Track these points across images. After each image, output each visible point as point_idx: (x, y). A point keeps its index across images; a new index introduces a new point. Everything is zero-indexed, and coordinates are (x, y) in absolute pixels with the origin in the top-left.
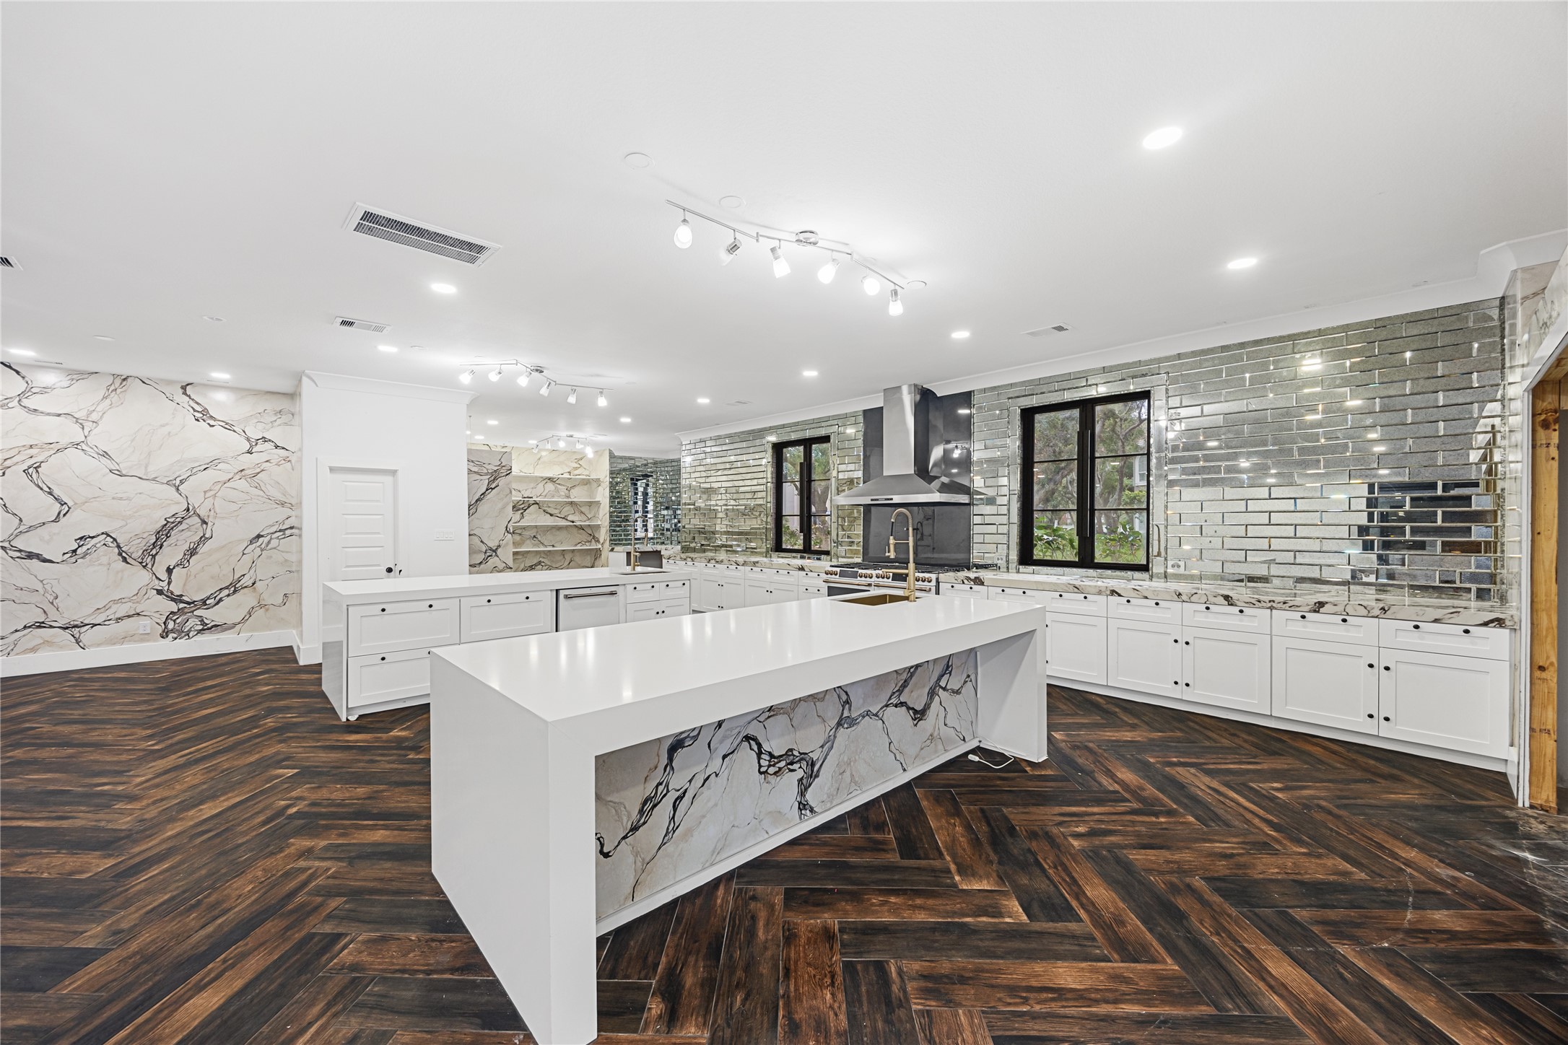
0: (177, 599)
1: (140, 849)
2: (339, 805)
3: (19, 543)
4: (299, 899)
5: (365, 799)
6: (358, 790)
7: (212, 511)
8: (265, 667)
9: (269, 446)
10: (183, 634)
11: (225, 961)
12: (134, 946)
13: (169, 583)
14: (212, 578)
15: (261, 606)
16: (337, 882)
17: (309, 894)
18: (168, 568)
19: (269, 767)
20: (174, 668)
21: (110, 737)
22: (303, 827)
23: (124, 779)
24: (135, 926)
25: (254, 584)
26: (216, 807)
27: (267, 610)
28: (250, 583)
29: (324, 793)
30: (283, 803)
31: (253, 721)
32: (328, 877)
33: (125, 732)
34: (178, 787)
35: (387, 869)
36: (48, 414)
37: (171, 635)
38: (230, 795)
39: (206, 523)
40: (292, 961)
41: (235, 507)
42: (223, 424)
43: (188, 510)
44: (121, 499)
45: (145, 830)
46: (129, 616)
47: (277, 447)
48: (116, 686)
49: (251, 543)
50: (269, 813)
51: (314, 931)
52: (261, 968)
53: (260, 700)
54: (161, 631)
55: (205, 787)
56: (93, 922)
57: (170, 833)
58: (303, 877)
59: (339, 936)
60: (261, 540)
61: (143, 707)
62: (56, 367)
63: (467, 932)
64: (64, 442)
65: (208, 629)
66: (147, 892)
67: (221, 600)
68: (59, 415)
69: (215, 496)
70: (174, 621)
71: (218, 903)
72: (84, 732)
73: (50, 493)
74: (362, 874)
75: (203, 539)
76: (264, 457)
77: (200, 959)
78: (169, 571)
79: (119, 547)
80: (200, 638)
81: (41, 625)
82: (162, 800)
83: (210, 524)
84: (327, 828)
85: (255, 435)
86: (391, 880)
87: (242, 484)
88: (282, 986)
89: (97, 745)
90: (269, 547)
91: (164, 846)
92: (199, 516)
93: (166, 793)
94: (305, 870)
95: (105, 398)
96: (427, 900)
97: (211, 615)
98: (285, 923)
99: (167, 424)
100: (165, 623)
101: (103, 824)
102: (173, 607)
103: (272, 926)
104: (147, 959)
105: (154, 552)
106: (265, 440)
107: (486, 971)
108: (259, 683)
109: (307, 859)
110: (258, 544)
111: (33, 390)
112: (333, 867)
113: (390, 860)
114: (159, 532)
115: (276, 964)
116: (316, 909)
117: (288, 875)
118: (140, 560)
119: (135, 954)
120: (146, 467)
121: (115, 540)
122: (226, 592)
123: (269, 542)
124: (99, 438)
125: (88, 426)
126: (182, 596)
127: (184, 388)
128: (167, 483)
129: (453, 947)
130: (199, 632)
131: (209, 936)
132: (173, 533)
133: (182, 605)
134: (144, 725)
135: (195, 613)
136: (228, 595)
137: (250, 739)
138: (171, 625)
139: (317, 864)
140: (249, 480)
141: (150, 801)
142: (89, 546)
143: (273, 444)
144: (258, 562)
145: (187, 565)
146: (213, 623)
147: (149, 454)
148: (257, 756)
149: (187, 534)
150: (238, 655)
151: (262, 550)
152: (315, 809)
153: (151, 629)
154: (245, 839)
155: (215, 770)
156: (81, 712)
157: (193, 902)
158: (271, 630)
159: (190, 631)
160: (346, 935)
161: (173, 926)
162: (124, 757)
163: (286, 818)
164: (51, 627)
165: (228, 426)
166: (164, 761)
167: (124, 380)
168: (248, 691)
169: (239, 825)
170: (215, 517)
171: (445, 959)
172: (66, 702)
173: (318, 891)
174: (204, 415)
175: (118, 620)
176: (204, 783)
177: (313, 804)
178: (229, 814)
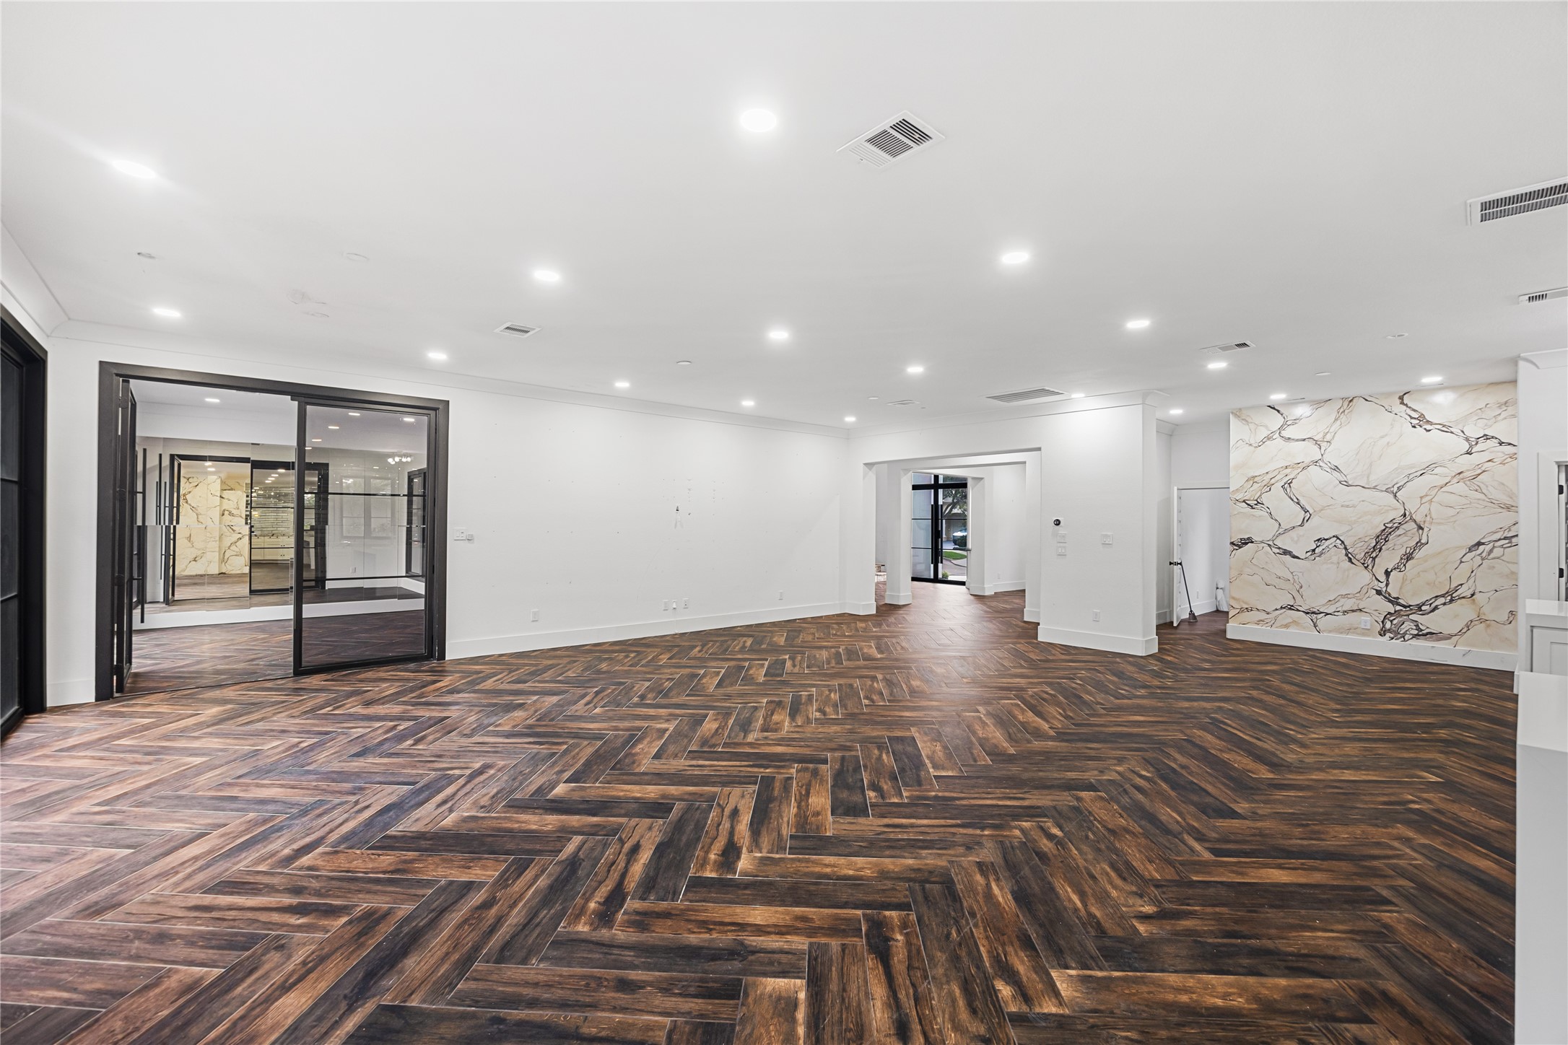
0: (1395, 601)
1: (1291, 777)
2: (1462, 823)
3: (1279, 542)
4: (1375, 863)
5: (1493, 831)
6: (1492, 821)
7: (1429, 517)
8: (1473, 685)
9: (1493, 443)
10: (1399, 636)
11: (1302, 864)
12: (1259, 824)
13: (1387, 585)
14: (1428, 584)
15: (1482, 621)
16: (1416, 871)
17: (1387, 865)
18: (1386, 571)
19: (1417, 767)
20: (1386, 665)
21: (1311, 702)
22: (1415, 822)
23: (1305, 732)
24: (1265, 815)
25: (1473, 595)
26: (1355, 776)
27: (1488, 626)
28: (1468, 594)
29: (1455, 808)
30: (1411, 797)
31: (1427, 727)
32: (1411, 864)
33: (1322, 701)
34: (1337, 751)
35: (1472, 891)
36: (1297, 440)
37: (1388, 635)
38: (1371, 773)
39: (1422, 529)
40: (1345, 892)
41: (1451, 512)
42: (1439, 427)
43: (1405, 515)
44: (1347, 506)
45: (1301, 768)
46: (1353, 611)
47: (1501, 443)
48: (1331, 666)
49: (1470, 550)
50: (1393, 799)
51: (1374, 887)
52: (1322, 883)
53: (1446, 712)
54: (1379, 629)
55: (1356, 759)
56: (1246, 800)
57: (1314, 777)
58: (1390, 852)
59: (1389, 902)
60: (1482, 548)
61: (1344, 688)
62: (1302, 401)
63: (1514, 979)
64: (1307, 461)
65: (1423, 635)
66: (1281, 802)
67: (1436, 608)
68: (1304, 440)
69: (1431, 501)
70: (1391, 621)
71: (1318, 832)
72: (1297, 693)
73: (1298, 503)
74: (1443, 879)
75: (1419, 545)
76: (1487, 456)
77: (1289, 854)
78: (1387, 573)
79: (1346, 548)
80: (1414, 642)
81: (1291, 608)
82: (1321, 755)
83: (1426, 530)
84: (1437, 833)
85: (1474, 432)
86: (1467, 899)
87: (1460, 488)
88: (1329, 900)
89: (1299, 704)
90: (1492, 556)
91: (1307, 783)
92: (1415, 521)
93: (1326, 752)
94: (1396, 849)
95: (1336, 420)
96: (1493, 934)
97: (1427, 622)
98: (1355, 870)
99: (1386, 435)
100: (1383, 622)
101: (1278, 753)
102: (1391, 608)
103: (1344, 866)
104: (1262, 835)
105: (1374, 555)
106: (1486, 437)
107: (1507, 1013)
108: (1456, 698)
109: (1403, 844)
110: (1479, 552)
111: (1288, 423)
112: (1420, 860)
113: (1477, 885)
114: (1378, 537)
115: (1333, 888)
116: (1385, 876)
117: (1378, 844)
118: (1362, 561)
119: (1257, 828)
120: (1368, 477)
121: (1343, 542)
122: (1442, 600)
123: (1491, 551)
124: (1332, 457)
125: (1324, 445)
126: (1398, 598)
127: (1401, 398)
128: (1386, 491)
129: (1488, 977)
130: (1415, 636)
131: (1302, 846)
132: (1391, 537)
133: (1398, 608)
134: (1337, 701)
135: (1410, 617)
136: (1444, 604)
137: (1414, 740)
138: (1388, 625)
139: (1408, 851)
140: (1468, 483)
141: (1313, 752)
142: (1323, 547)
143: (1497, 441)
144: (1479, 572)
145: (1403, 569)
146: (1428, 630)
147: (1371, 465)
148: (1412, 755)
149: (1404, 539)
150: (1452, 668)
151: (1483, 559)
152: (1436, 815)
153: (1371, 625)
154: (1362, 806)
155: (1371, 751)
156: (1301, 679)
157: (1304, 822)
158: (1492, 649)
159: (1405, 633)
160: (1396, 905)
161: (1285, 828)
162: (1313, 718)
163: (1405, 809)
164: (1298, 610)
165: (1445, 429)
166: (1338, 730)
167: (1351, 401)
168: (1440, 702)
169: (1365, 795)
170: (1431, 523)
171: (1472, 978)
172: (1296, 670)
173: (1394, 867)
174: (1421, 421)
175: (1345, 612)
176: (1357, 756)
177: (1438, 811)
178: (1362, 784)
